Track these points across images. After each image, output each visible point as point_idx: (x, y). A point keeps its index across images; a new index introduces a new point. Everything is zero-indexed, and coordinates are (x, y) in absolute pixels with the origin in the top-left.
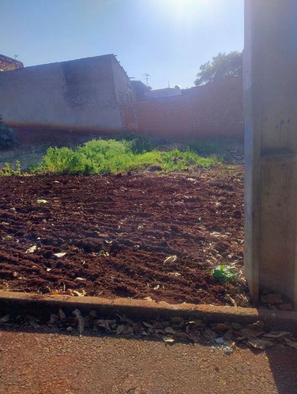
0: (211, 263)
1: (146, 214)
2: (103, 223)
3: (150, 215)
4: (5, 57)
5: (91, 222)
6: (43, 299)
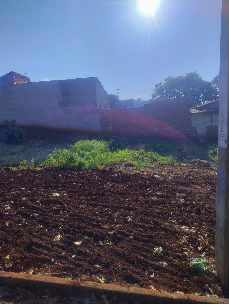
0: (188, 255)
1: (132, 208)
2: (103, 215)
3: (135, 209)
4: (18, 74)
5: (94, 214)
6: (80, 285)
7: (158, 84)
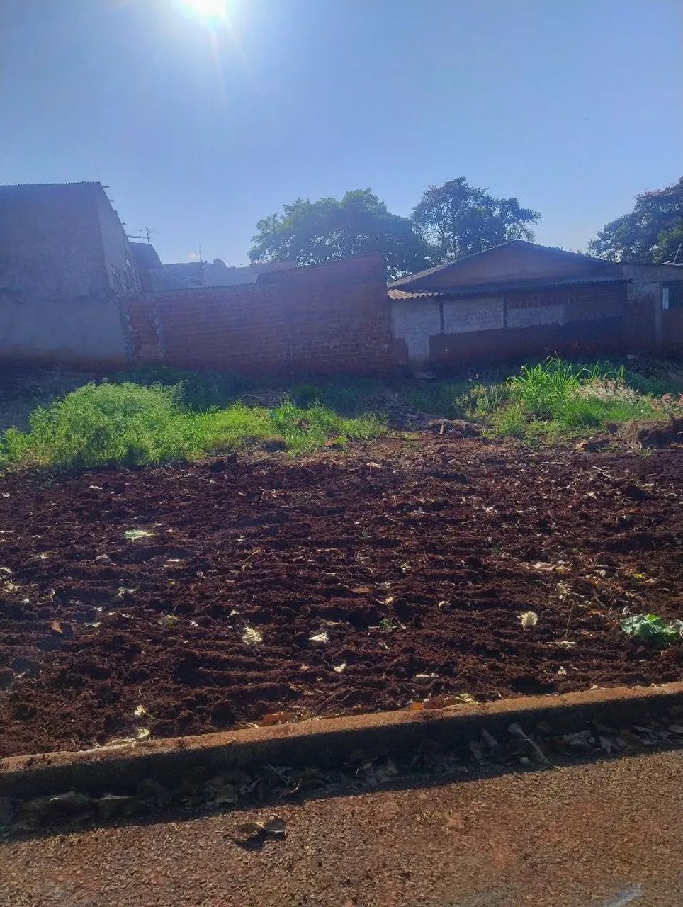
1: (387, 540)
3: (396, 542)
5: (306, 566)
7: (265, 218)
